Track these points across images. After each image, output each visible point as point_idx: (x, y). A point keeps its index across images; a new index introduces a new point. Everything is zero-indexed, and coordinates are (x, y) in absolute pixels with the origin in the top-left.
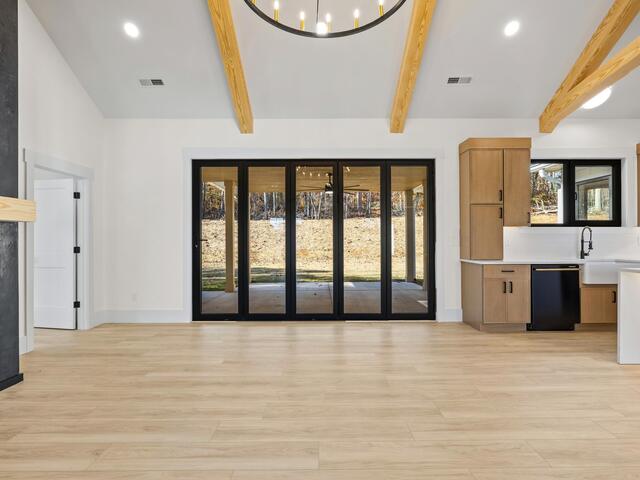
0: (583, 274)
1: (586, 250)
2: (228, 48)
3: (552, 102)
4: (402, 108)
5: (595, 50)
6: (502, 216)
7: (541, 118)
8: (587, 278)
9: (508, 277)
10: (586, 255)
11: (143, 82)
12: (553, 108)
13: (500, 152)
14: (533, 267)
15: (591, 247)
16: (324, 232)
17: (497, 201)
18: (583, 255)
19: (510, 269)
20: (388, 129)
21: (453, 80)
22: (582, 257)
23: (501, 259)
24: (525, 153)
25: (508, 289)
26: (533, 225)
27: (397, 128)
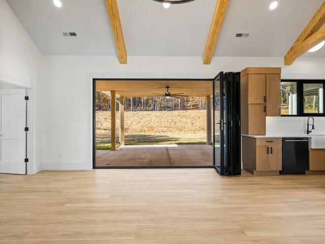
0: (311, 143)
1: (310, 130)
2: (113, 14)
3: (292, 48)
4: (210, 51)
5: (319, 18)
6: (265, 111)
7: (285, 57)
8: (313, 146)
9: (270, 145)
10: (310, 132)
11: (65, 34)
12: (293, 52)
13: (264, 75)
14: (284, 139)
15: (313, 128)
16: (162, 118)
17: (262, 102)
18: (308, 132)
19: (270, 140)
20: (202, 62)
21: (239, 35)
22: (308, 133)
23: (265, 134)
24: (277, 76)
25: (270, 152)
26: (282, 116)
27: (207, 61)
